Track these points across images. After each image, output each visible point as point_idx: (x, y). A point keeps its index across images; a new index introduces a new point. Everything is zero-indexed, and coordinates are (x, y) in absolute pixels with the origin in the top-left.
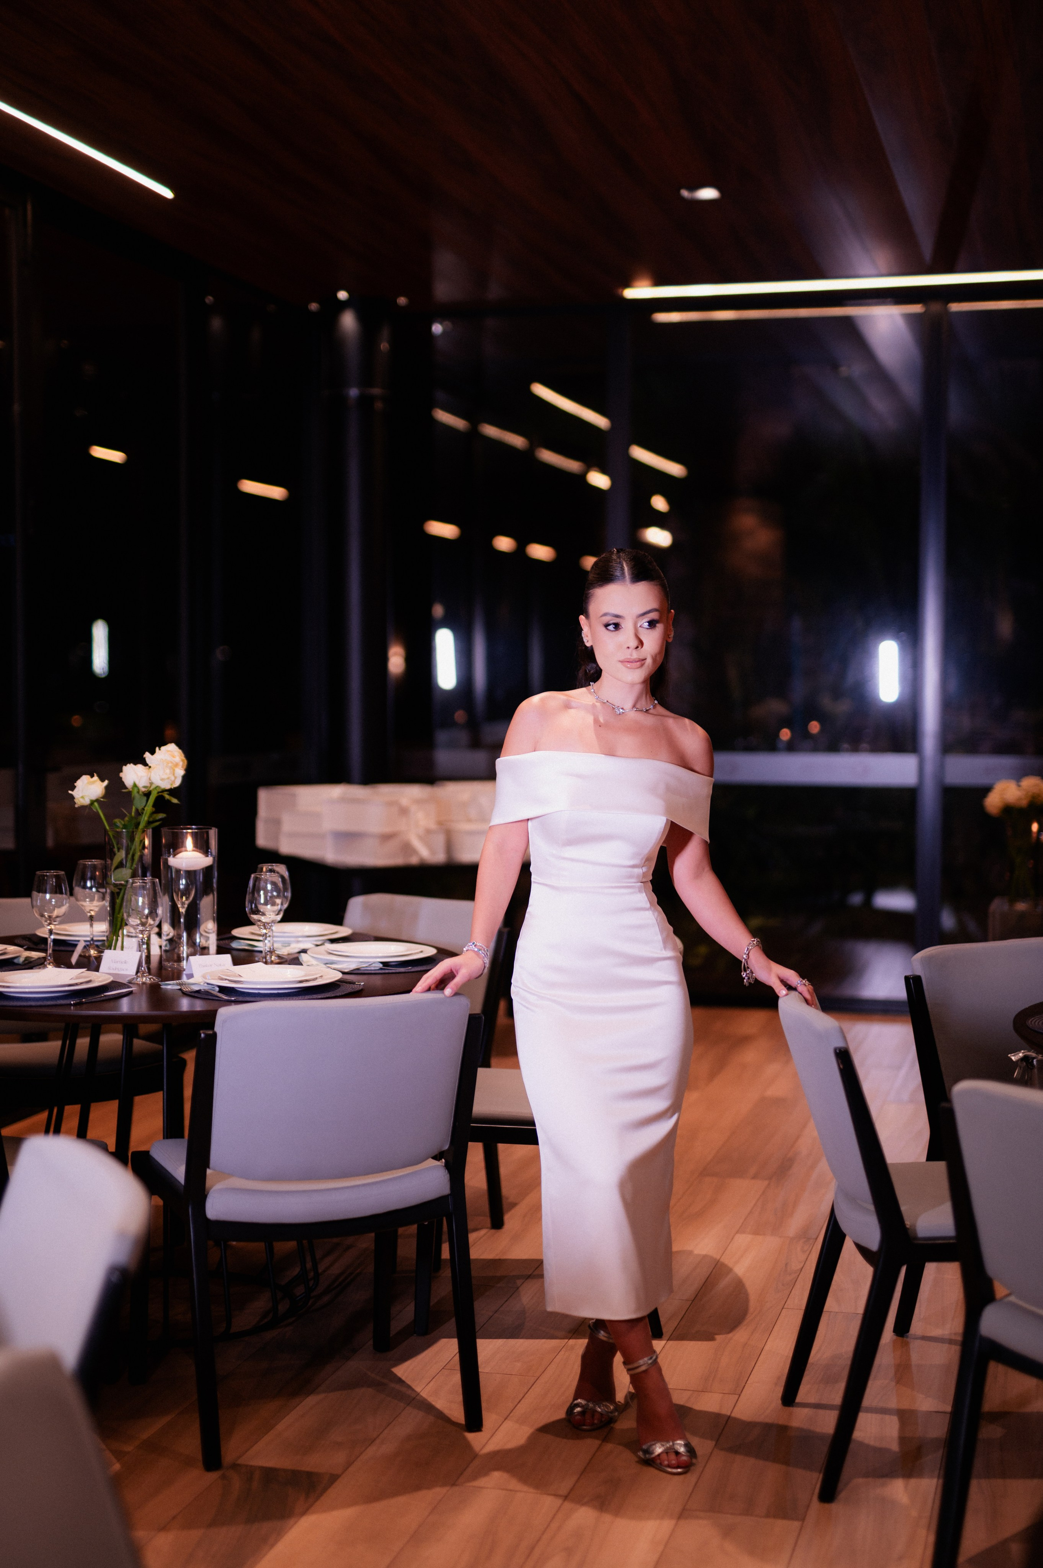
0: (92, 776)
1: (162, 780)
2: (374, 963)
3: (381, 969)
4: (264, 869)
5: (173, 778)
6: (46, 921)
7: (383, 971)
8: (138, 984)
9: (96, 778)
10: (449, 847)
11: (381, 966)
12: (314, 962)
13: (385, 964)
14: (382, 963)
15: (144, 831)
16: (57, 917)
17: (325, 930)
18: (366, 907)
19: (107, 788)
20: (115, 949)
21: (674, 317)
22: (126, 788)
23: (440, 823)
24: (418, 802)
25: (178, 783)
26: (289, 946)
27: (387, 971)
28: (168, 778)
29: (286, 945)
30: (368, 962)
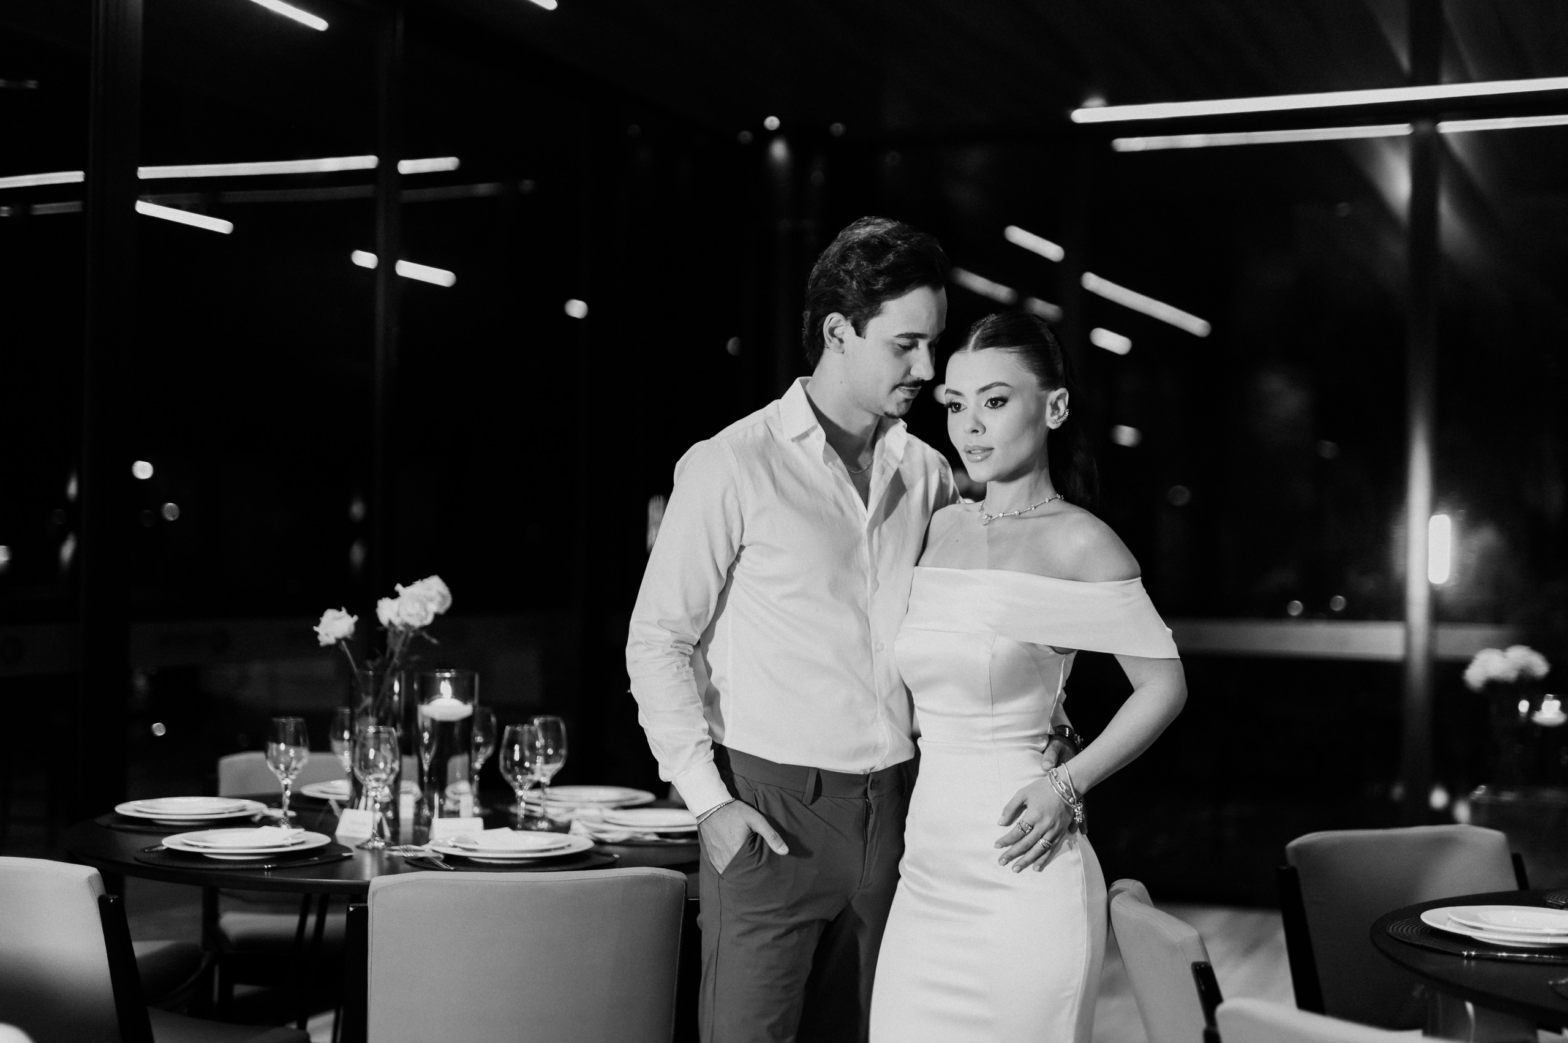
0: (340, 610)
1: (410, 615)
3: (656, 840)
4: (536, 722)
5: (423, 614)
6: (281, 775)
7: (659, 843)
8: (369, 850)
9: (344, 611)
11: (657, 836)
12: (583, 830)
13: (660, 835)
14: (658, 833)
15: (393, 675)
16: (295, 769)
19: (357, 624)
20: (357, 808)
22: (381, 625)
25: (429, 620)
26: (572, 812)
27: (662, 843)
28: (418, 614)
29: (569, 810)
30: (646, 832)
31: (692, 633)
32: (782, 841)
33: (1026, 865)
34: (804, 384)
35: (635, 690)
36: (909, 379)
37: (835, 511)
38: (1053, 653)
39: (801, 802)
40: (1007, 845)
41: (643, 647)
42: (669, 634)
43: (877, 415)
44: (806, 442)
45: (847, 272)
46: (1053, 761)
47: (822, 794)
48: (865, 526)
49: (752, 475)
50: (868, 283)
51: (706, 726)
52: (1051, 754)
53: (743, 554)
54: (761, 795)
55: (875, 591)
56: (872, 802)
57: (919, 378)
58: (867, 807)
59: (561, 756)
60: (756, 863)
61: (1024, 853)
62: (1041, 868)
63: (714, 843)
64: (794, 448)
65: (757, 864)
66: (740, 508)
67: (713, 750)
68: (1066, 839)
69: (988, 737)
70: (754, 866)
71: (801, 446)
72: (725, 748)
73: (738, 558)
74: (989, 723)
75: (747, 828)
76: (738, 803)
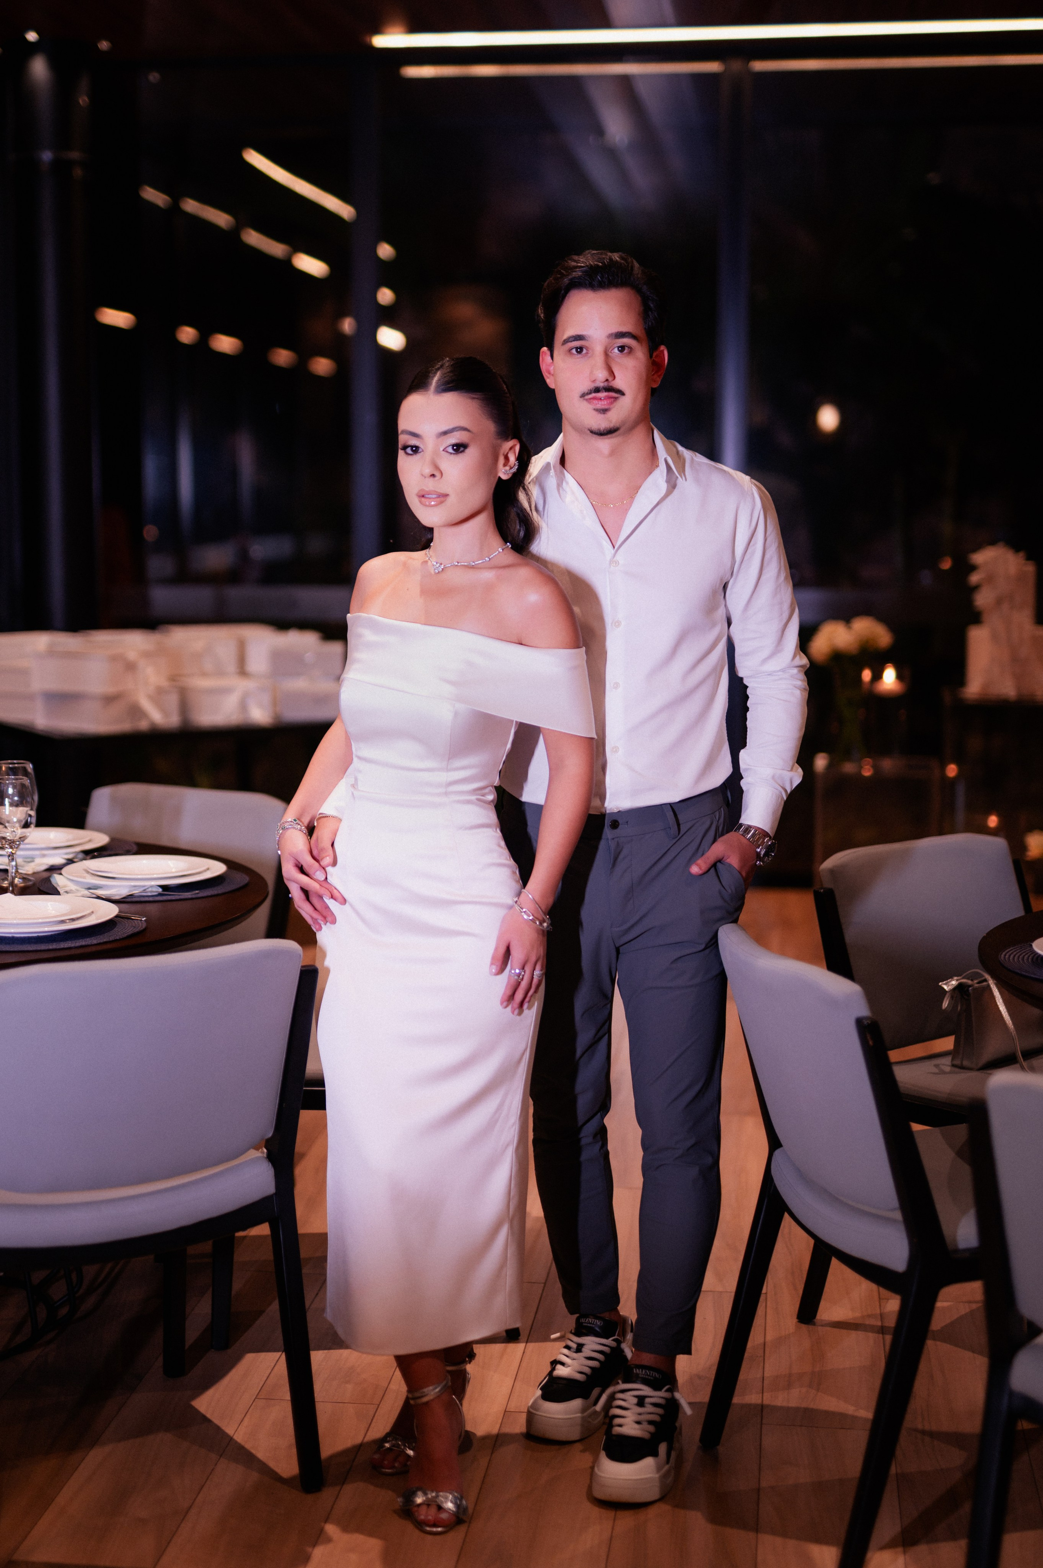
2: (152, 886)
3: (160, 895)
7: (165, 898)
10: (184, 707)
11: (160, 890)
12: (72, 887)
13: (165, 888)
14: (161, 886)
17: (74, 840)
18: (114, 799)
21: (427, 71)
23: (173, 678)
24: (147, 655)
26: (33, 861)
27: (169, 898)
29: (29, 860)
30: (144, 886)
69: (443, 790)
74: (443, 777)
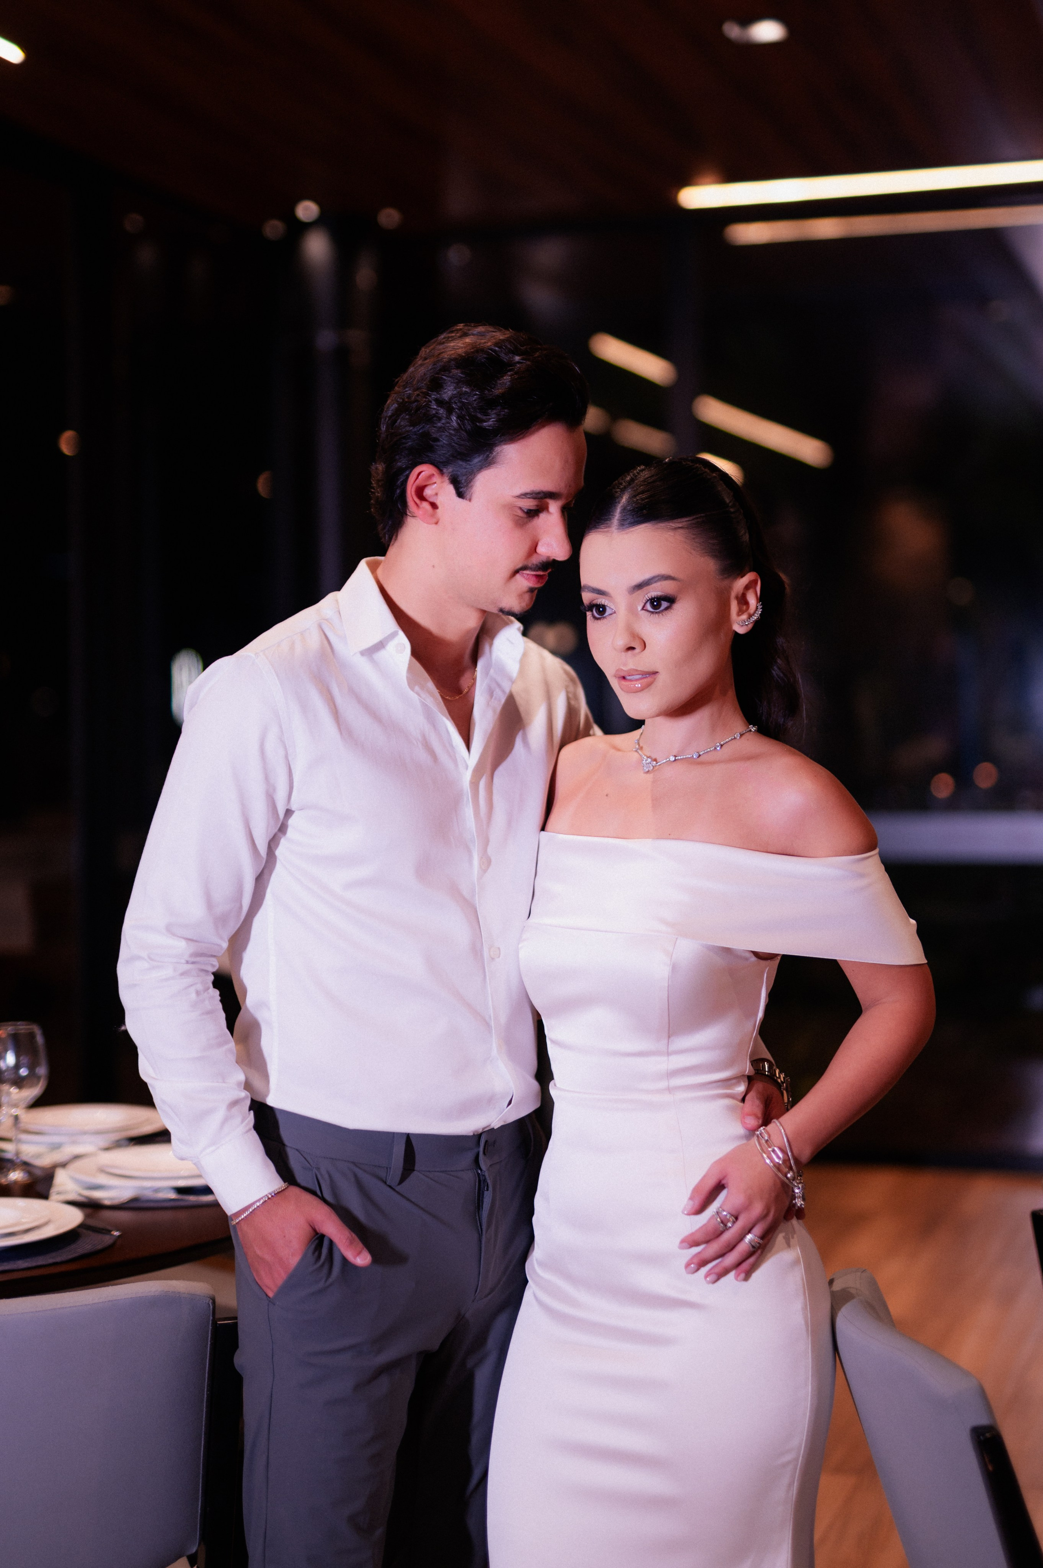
2: (164, 1189)
3: (175, 1199)
7: (178, 1204)
11: (174, 1194)
13: (180, 1190)
14: (176, 1188)
26: (56, 1150)
30: (155, 1188)
31: (219, 941)
32: (361, 1245)
33: (725, 1272)
34: (373, 568)
35: (133, 1026)
36: (535, 560)
37: (422, 755)
38: (754, 959)
39: (385, 1183)
40: (696, 1244)
41: (145, 965)
42: (183, 944)
43: (484, 612)
44: (382, 655)
45: (440, 403)
46: (760, 1115)
47: (416, 1168)
48: (467, 777)
49: (305, 707)
50: (474, 419)
51: (241, 1077)
52: (754, 1104)
53: (291, 821)
54: (326, 1176)
55: (485, 871)
56: (487, 1174)
57: (548, 557)
58: (480, 1181)
59: (39, 1078)
60: (323, 1280)
61: (721, 1255)
62: (748, 1275)
63: (259, 1252)
64: (363, 666)
65: (326, 1280)
66: (286, 757)
67: (252, 1112)
68: (781, 1232)
69: (663, 1084)
70: (321, 1285)
71: (372, 661)
72: (271, 1109)
73: (283, 829)
74: (662, 1064)
75: (309, 1229)
76: (294, 1190)
